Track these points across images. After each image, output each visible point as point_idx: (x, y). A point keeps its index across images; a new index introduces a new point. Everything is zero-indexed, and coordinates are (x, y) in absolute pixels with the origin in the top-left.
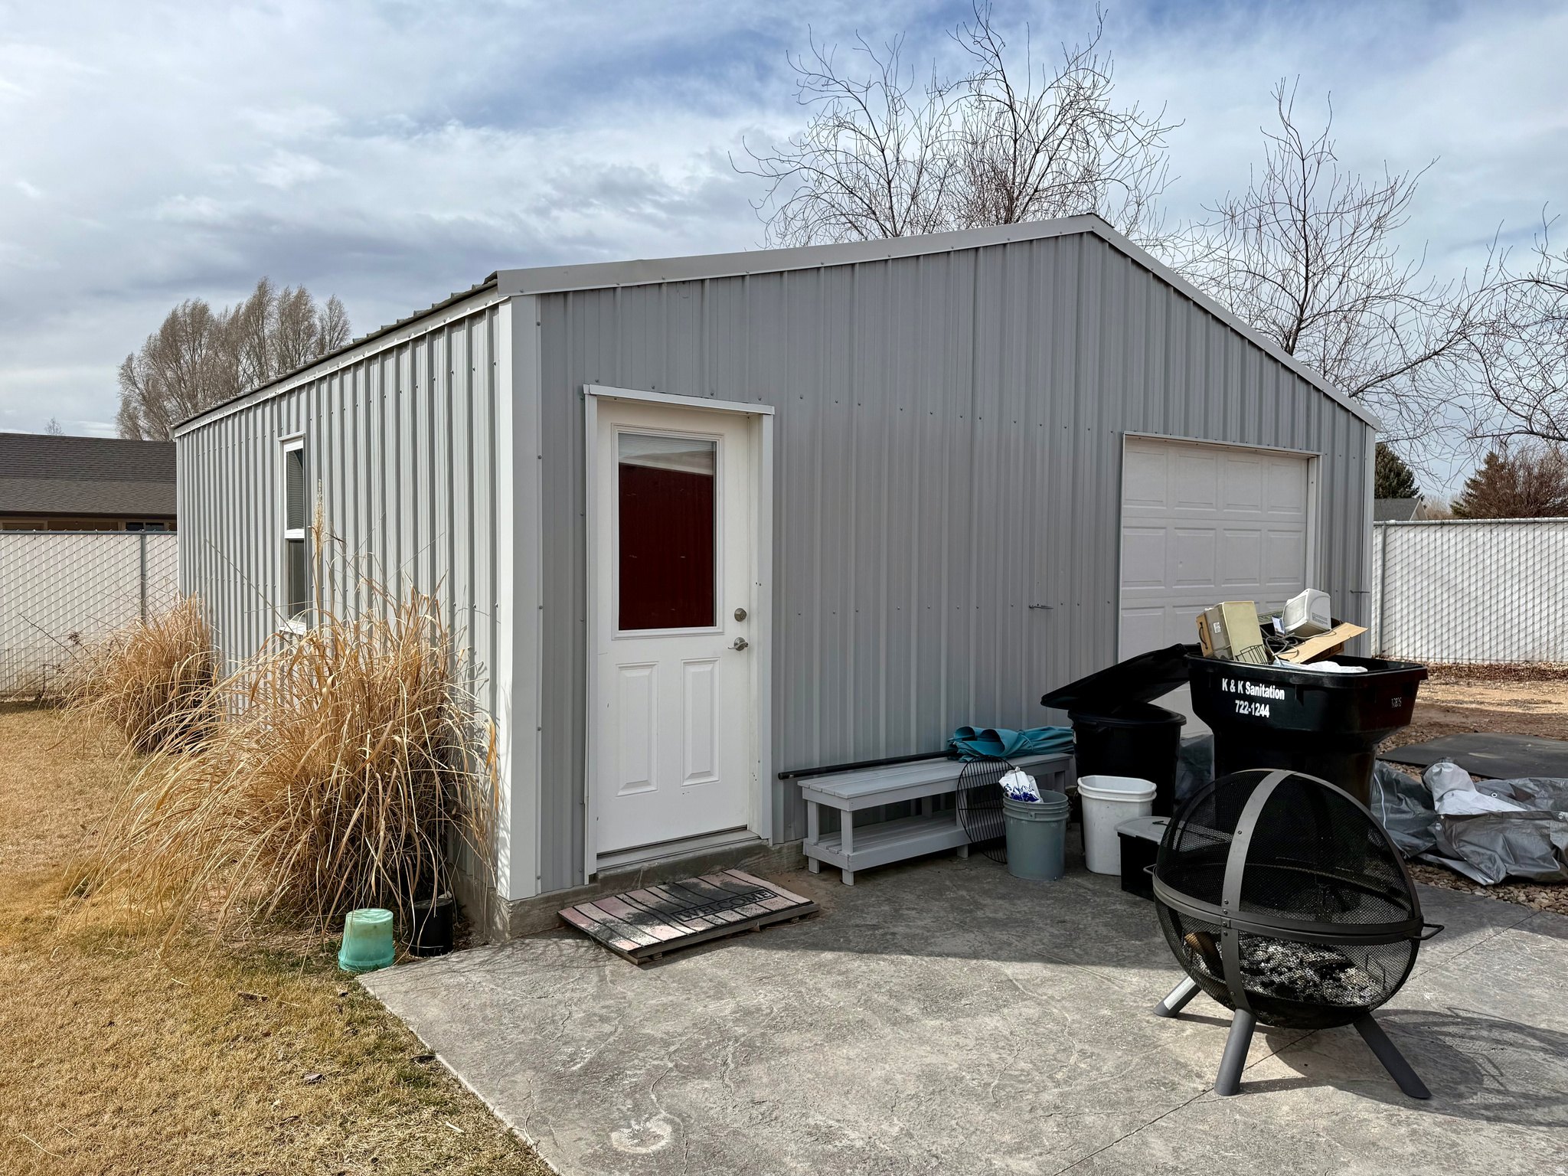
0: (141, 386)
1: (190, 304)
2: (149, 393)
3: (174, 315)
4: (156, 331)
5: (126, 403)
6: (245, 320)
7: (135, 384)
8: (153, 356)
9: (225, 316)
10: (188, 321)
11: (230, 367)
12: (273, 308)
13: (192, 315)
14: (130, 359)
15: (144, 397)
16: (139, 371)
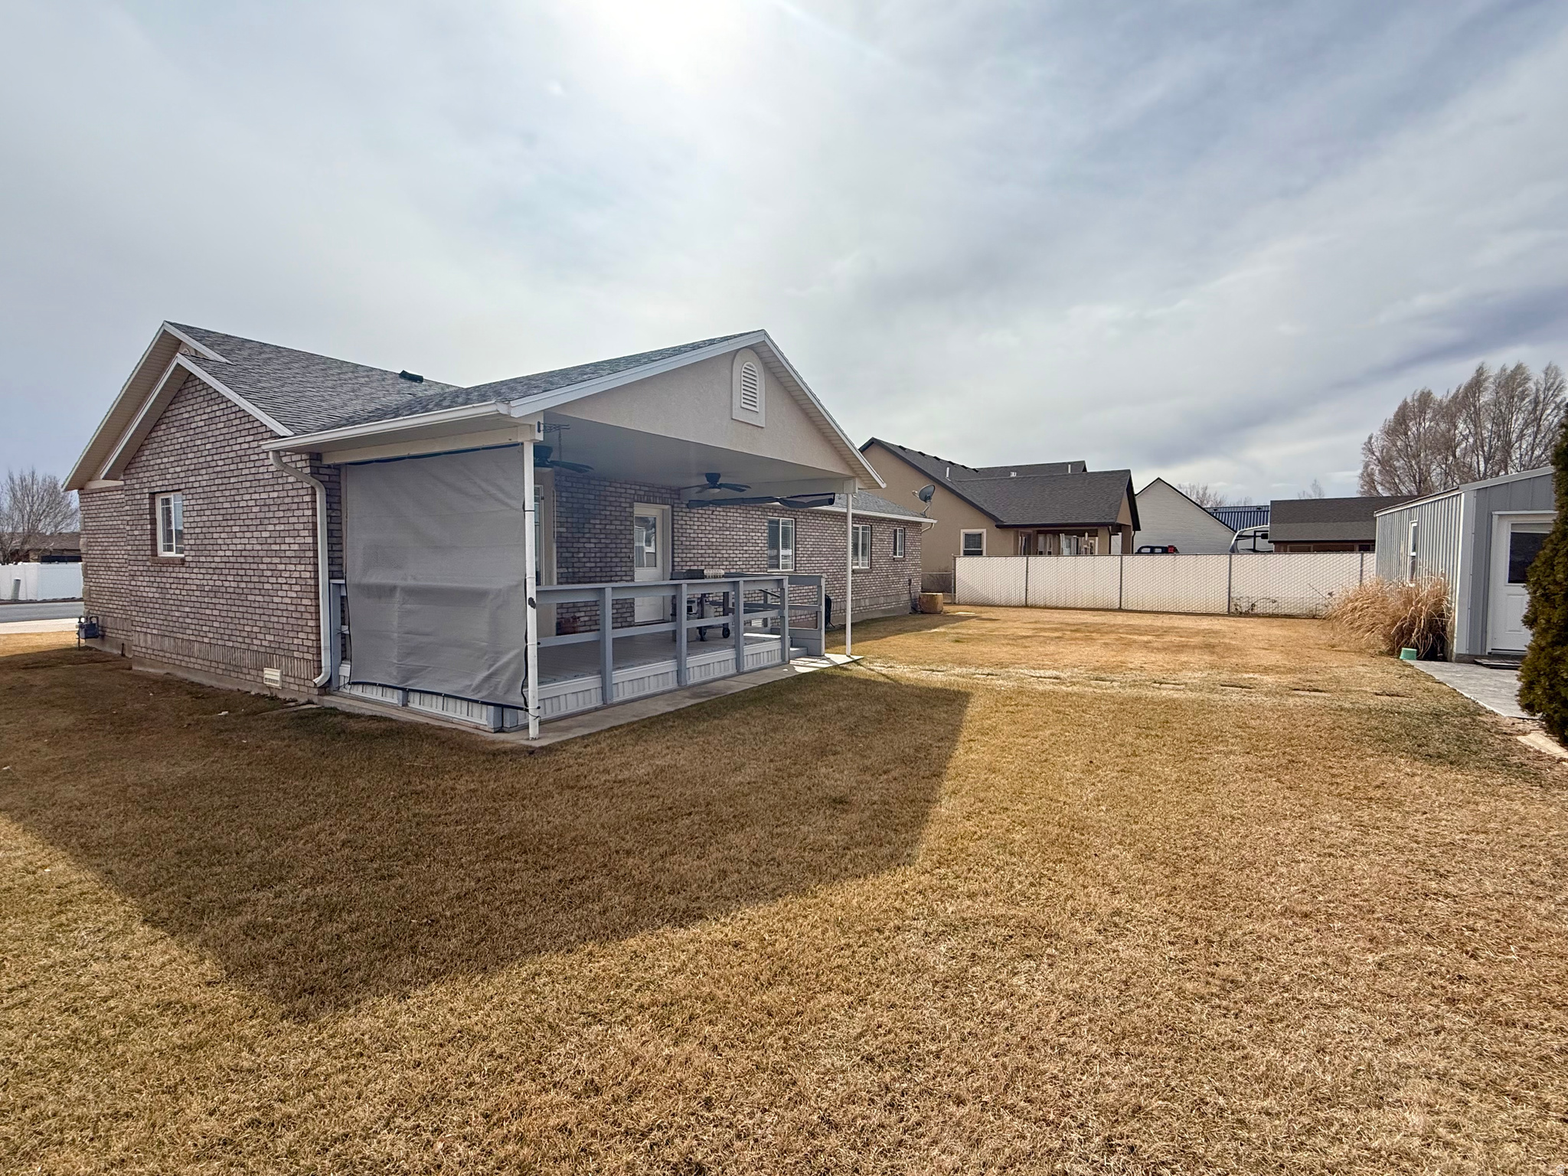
0: (1377, 454)
1: (1418, 392)
2: (1383, 458)
3: (1405, 403)
4: (1391, 416)
5: (1366, 466)
6: (1463, 397)
7: (1373, 453)
8: (1387, 433)
9: (1447, 397)
10: (1416, 404)
11: (1449, 430)
12: (1490, 385)
13: (1419, 400)
14: (1370, 438)
15: (1379, 462)
16: (1377, 445)
